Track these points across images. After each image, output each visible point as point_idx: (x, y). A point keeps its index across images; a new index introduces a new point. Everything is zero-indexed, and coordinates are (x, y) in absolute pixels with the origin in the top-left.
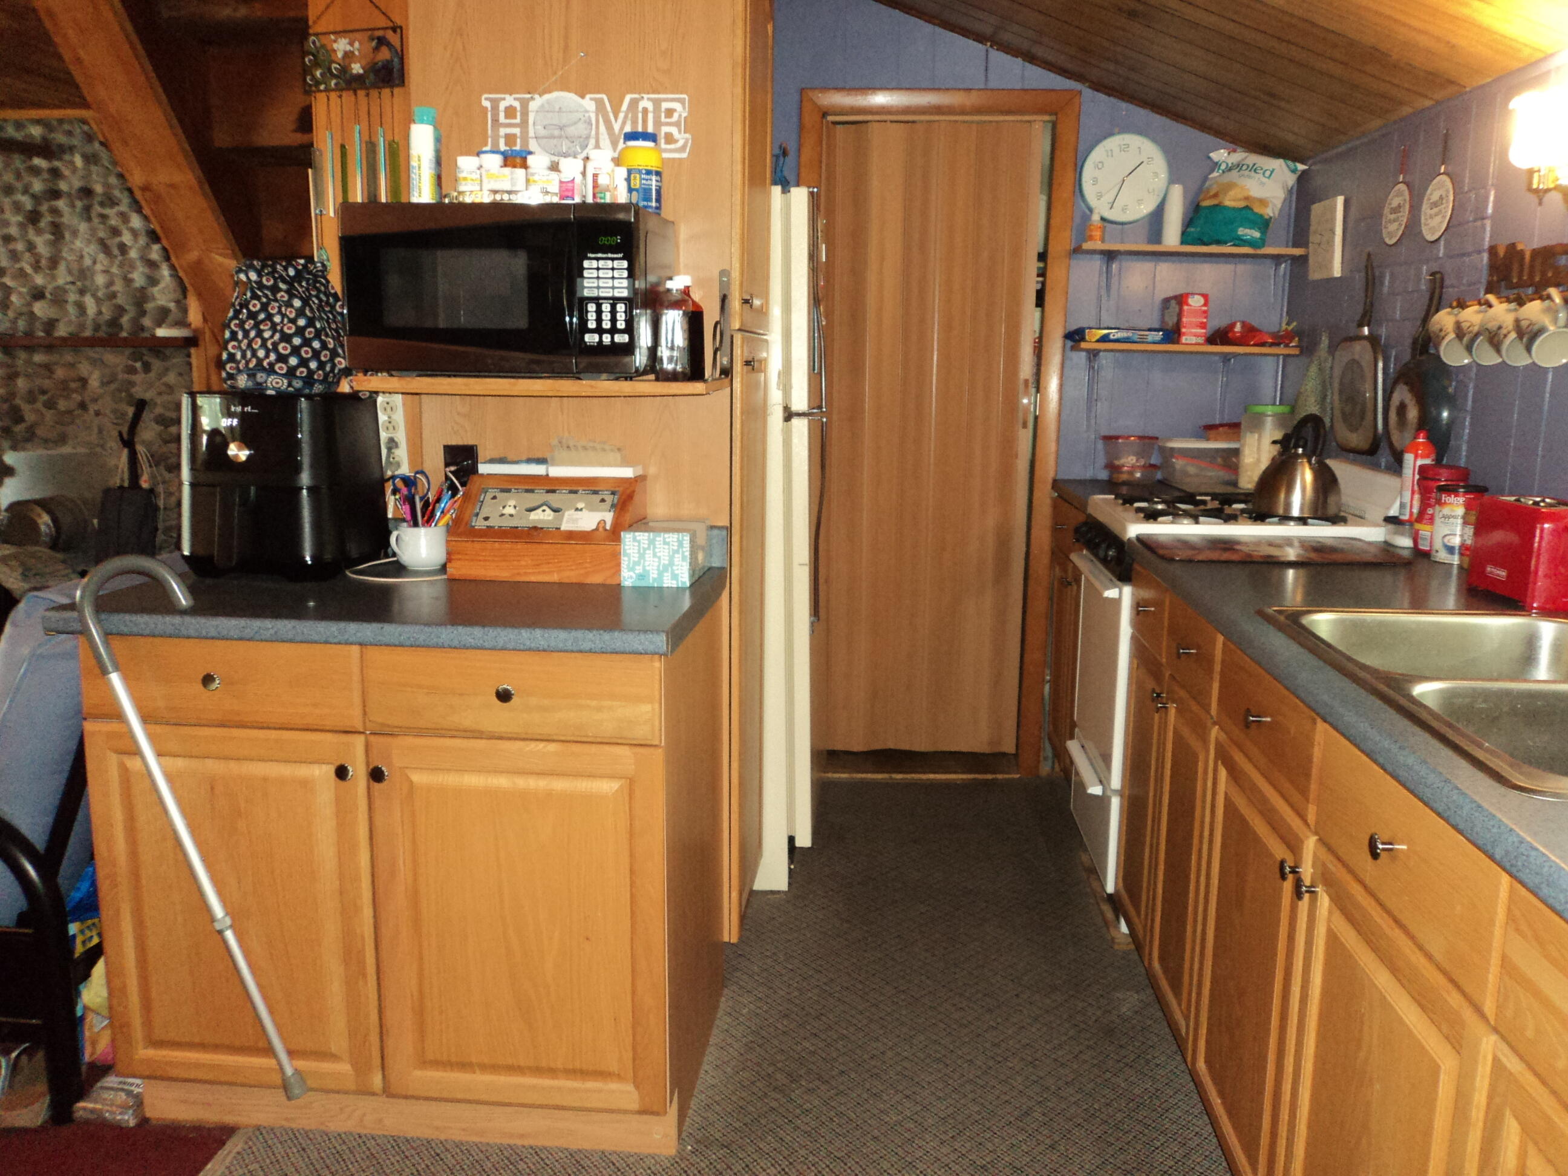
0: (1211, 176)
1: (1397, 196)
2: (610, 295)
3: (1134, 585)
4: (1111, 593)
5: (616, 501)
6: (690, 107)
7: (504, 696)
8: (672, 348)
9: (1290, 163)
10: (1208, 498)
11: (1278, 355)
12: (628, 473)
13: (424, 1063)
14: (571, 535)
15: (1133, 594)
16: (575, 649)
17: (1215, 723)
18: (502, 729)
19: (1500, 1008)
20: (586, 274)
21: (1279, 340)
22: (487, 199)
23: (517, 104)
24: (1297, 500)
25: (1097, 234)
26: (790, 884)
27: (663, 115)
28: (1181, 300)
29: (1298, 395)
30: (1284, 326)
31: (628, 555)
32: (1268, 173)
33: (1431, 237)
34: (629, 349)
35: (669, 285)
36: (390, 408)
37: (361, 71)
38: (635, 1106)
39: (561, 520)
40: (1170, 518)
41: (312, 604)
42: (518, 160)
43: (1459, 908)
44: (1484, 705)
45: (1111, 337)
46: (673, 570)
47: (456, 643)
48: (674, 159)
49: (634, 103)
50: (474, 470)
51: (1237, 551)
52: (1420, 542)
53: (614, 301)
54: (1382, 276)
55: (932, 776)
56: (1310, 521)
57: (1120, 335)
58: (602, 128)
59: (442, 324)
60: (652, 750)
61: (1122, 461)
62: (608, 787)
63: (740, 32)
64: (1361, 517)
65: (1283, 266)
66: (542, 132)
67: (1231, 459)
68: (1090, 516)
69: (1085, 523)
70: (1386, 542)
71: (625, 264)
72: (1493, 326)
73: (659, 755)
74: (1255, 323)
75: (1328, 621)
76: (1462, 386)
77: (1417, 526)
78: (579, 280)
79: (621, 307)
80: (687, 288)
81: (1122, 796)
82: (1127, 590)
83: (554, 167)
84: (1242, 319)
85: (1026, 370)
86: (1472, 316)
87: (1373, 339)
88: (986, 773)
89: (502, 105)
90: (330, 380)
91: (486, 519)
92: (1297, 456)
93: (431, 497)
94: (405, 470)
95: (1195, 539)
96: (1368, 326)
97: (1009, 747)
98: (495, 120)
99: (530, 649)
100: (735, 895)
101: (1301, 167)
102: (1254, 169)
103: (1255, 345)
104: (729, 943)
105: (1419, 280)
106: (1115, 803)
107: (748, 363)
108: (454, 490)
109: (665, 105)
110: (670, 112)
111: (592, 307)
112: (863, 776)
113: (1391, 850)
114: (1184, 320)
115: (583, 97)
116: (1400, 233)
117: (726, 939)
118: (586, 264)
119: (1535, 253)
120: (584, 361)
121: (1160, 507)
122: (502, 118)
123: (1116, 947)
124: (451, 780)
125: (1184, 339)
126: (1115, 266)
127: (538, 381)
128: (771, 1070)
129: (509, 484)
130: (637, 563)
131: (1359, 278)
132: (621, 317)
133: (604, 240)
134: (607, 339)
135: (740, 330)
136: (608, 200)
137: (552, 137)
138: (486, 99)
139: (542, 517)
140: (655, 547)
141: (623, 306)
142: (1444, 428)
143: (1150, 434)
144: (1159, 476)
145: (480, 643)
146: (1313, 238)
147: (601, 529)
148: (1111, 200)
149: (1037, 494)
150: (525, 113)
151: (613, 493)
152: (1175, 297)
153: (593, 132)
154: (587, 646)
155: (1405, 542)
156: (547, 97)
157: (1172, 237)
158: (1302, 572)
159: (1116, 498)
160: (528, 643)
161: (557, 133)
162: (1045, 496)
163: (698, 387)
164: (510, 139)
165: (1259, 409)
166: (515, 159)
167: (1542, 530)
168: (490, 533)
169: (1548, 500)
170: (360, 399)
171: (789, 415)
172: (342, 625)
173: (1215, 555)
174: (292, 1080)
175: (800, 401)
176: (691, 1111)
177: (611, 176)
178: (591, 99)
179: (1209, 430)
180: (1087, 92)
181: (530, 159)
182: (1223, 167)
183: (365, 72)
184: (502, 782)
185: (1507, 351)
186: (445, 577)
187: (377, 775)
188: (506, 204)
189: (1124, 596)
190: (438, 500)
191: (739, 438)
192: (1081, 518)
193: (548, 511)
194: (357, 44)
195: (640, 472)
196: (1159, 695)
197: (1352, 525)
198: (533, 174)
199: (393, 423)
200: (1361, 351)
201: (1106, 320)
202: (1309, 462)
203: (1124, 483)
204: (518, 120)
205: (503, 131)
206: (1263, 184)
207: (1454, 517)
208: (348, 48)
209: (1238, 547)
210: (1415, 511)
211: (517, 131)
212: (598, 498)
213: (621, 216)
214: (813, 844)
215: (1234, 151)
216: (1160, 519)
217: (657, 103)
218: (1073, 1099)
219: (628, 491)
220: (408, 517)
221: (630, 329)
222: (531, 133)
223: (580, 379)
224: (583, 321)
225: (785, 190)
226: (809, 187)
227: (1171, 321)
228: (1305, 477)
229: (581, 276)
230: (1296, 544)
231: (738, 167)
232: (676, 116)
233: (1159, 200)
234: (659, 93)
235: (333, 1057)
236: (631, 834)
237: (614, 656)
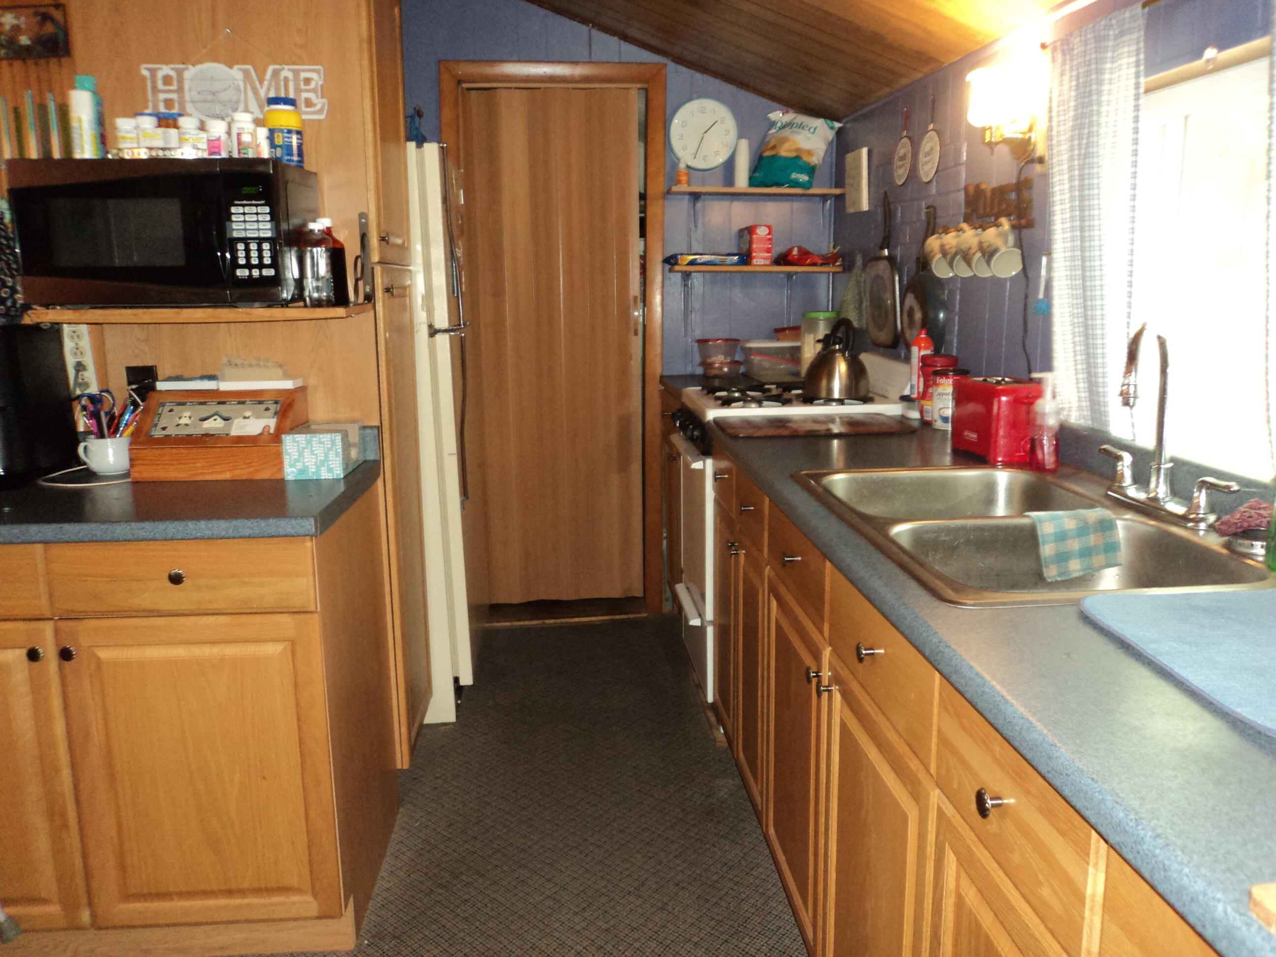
0: (770, 132)
1: (902, 147)
2: (256, 235)
3: (713, 458)
4: (697, 465)
5: (278, 409)
6: (325, 76)
7: (176, 579)
8: (318, 279)
9: (828, 121)
10: (773, 387)
11: (828, 273)
12: (288, 385)
13: (127, 897)
14: (240, 439)
15: (713, 465)
16: (237, 535)
17: (767, 564)
18: (176, 607)
19: (938, 767)
20: (234, 218)
21: (828, 260)
22: (143, 154)
23: (173, 73)
24: (837, 387)
25: (684, 178)
26: (457, 717)
27: (302, 83)
28: (750, 230)
29: (843, 302)
30: (831, 249)
31: (289, 454)
32: (812, 130)
33: (926, 180)
34: (277, 281)
35: (312, 226)
36: (75, 335)
37: (28, 42)
38: (315, 913)
39: (230, 426)
40: (741, 403)
41: (6, 509)
42: (171, 122)
43: (913, 695)
44: (946, 538)
45: (699, 261)
46: (328, 466)
47: (130, 537)
48: (314, 120)
49: (276, 73)
50: (153, 388)
51: (787, 428)
52: (925, 414)
53: (260, 241)
54: (896, 210)
55: (577, 620)
56: (846, 401)
57: (706, 258)
58: (250, 94)
59: (117, 262)
60: (309, 616)
61: (713, 359)
62: (273, 649)
63: (364, 14)
64: (885, 397)
65: (829, 202)
66: (197, 97)
67: (795, 354)
68: (683, 404)
69: (679, 410)
70: (903, 416)
71: (267, 209)
72: (964, 247)
73: (316, 620)
74: (808, 247)
75: (843, 480)
76: (952, 293)
77: (923, 402)
78: (227, 223)
79: (266, 246)
80: (329, 229)
81: (714, 625)
82: (709, 462)
83: (202, 127)
84: (798, 244)
85: (635, 288)
86: (950, 239)
87: (891, 259)
88: (620, 614)
89: (160, 74)
90: (13, 313)
91: (164, 429)
92: (835, 351)
93: (117, 411)
94: (94, 389)
95: (758, 419)
96: (888, 248)
97: (638, 592)
98: (154, 87)
99: (197, 538)
100: (404, 730)
101: (837, 125)
102: (801, 126)
103: (809, 265)
104: (402, 769)
105: (919, 213)
106: (710, 631)
107: (388, 290)
108: (135, 405)
109: (303, 75)
110: (307, 81)
111: (241, 246)
112: (522, 623)
113: (873, 654)
114: (754, 246)
115: (231, 67)
116: (906, 175)
117: (399, 766)
118: (233, 210)
119: (994, 191)
120: (238, 292)
121: (737, 395)
122: (160, 85)
123: (718, 744)
124: (134, 654)
125: (755, 262)
126: (699, 205)
127: (199, 310)
128: (436, 871)
129: (184, 398)
130: (297, 460)
131: (880, 210)
132: (267, 254)
133: (246, 190)
134: (256, 273)
135: (379, 263)
136: (251, 155)
137: (206, 101)
138: (146, 69)
139: (214, 425)
140: (312, 447)
141: (268, 245)
142: (941, 325)
143: (734, 337)
144: (742, 369)
145: (151, 536)
146: (848, 181)
147: (266, 433)
148: (694, 151)
149: (648, 389)
150: (181, 81)
151: (276, 402)
152: (747, 228)
153: (242, 97)
154: (247, 532)
155: (915, 415)
156: (199, 67)
157: (742, 180)
158: (843, 441)
159: (702, 389)
160: (194, 533)
161: (210, 98)
162: (655, 389)
163: (340, 311)
164: (168, 103)
165: (814, 315)
166: (167, 121)
167: (1000, 401)
168: (167, 440)
169: (1007, 379)
170: (41, 329)
171: (433, 332)
172: (24, 527)
173: (771, 432)
174: (6, 925)
175: (442, 320)
176: (368, 912)
177: (254, 135)
178: (240, 69)
179: (779, 332)
180: (671, 66)
181: (182, 121)
182: (779, 125)
183: (33, 43)
184: (180, 652)
185: (976, 265)
186: (130, 480)
187: (65, 655)
188: (162, 159)
189: (707, 466)
190: (122, 415)
191: (384, 353)
192: (678, 406)
193: (219, 420)
194: (23, 19)
195: (299, 383)
196: (733, 544)
197: (878, 404)
198: (184, 134)
199: (81, 349)
200: (883, 267)
201: (696, 248)
202: (844, 355)
203: (716, 377)
204: (174, 87)
205: (162, 96)
206: (809, 139)
207: (947, 394)
208: (15, 22)
209: (790, 425)
210: (921, 390)
211: (174, 96)
212: (263, 407)
213: (261, 168)
214: (474, 682)
215: (787, 112)
216: (733, 405)
217: (296, 73)
218: (680, 868)
219: (289, 401)
220: (94, 429)
221: (276, 264)
222: (187, 97)
223: (237, 307)
224: (235, 258)
225: (419, 145)
226: (439, 143)
227: (745, 247)
228: (841, 367)
229: (230, 220)
230: (838, 420)
231: (369, 126)
232: (313, 85)
233: (732, 151)
234: (297, 64)
235: (45, 901)
236: (296, 686)
237: (271, 539)
